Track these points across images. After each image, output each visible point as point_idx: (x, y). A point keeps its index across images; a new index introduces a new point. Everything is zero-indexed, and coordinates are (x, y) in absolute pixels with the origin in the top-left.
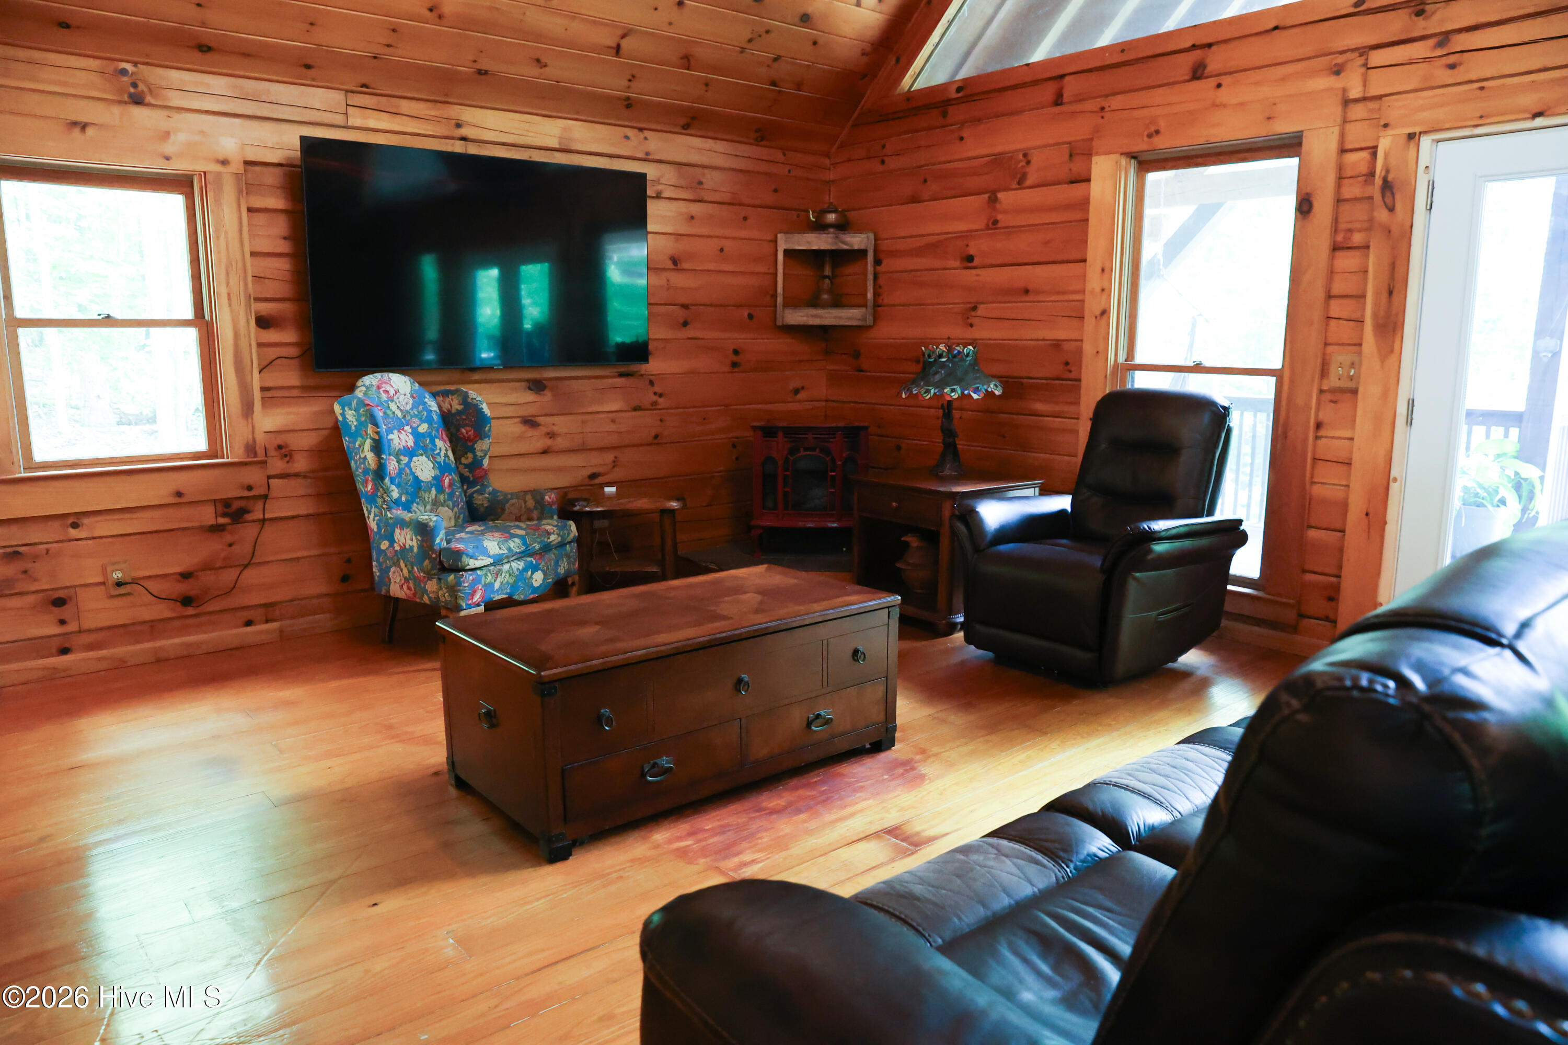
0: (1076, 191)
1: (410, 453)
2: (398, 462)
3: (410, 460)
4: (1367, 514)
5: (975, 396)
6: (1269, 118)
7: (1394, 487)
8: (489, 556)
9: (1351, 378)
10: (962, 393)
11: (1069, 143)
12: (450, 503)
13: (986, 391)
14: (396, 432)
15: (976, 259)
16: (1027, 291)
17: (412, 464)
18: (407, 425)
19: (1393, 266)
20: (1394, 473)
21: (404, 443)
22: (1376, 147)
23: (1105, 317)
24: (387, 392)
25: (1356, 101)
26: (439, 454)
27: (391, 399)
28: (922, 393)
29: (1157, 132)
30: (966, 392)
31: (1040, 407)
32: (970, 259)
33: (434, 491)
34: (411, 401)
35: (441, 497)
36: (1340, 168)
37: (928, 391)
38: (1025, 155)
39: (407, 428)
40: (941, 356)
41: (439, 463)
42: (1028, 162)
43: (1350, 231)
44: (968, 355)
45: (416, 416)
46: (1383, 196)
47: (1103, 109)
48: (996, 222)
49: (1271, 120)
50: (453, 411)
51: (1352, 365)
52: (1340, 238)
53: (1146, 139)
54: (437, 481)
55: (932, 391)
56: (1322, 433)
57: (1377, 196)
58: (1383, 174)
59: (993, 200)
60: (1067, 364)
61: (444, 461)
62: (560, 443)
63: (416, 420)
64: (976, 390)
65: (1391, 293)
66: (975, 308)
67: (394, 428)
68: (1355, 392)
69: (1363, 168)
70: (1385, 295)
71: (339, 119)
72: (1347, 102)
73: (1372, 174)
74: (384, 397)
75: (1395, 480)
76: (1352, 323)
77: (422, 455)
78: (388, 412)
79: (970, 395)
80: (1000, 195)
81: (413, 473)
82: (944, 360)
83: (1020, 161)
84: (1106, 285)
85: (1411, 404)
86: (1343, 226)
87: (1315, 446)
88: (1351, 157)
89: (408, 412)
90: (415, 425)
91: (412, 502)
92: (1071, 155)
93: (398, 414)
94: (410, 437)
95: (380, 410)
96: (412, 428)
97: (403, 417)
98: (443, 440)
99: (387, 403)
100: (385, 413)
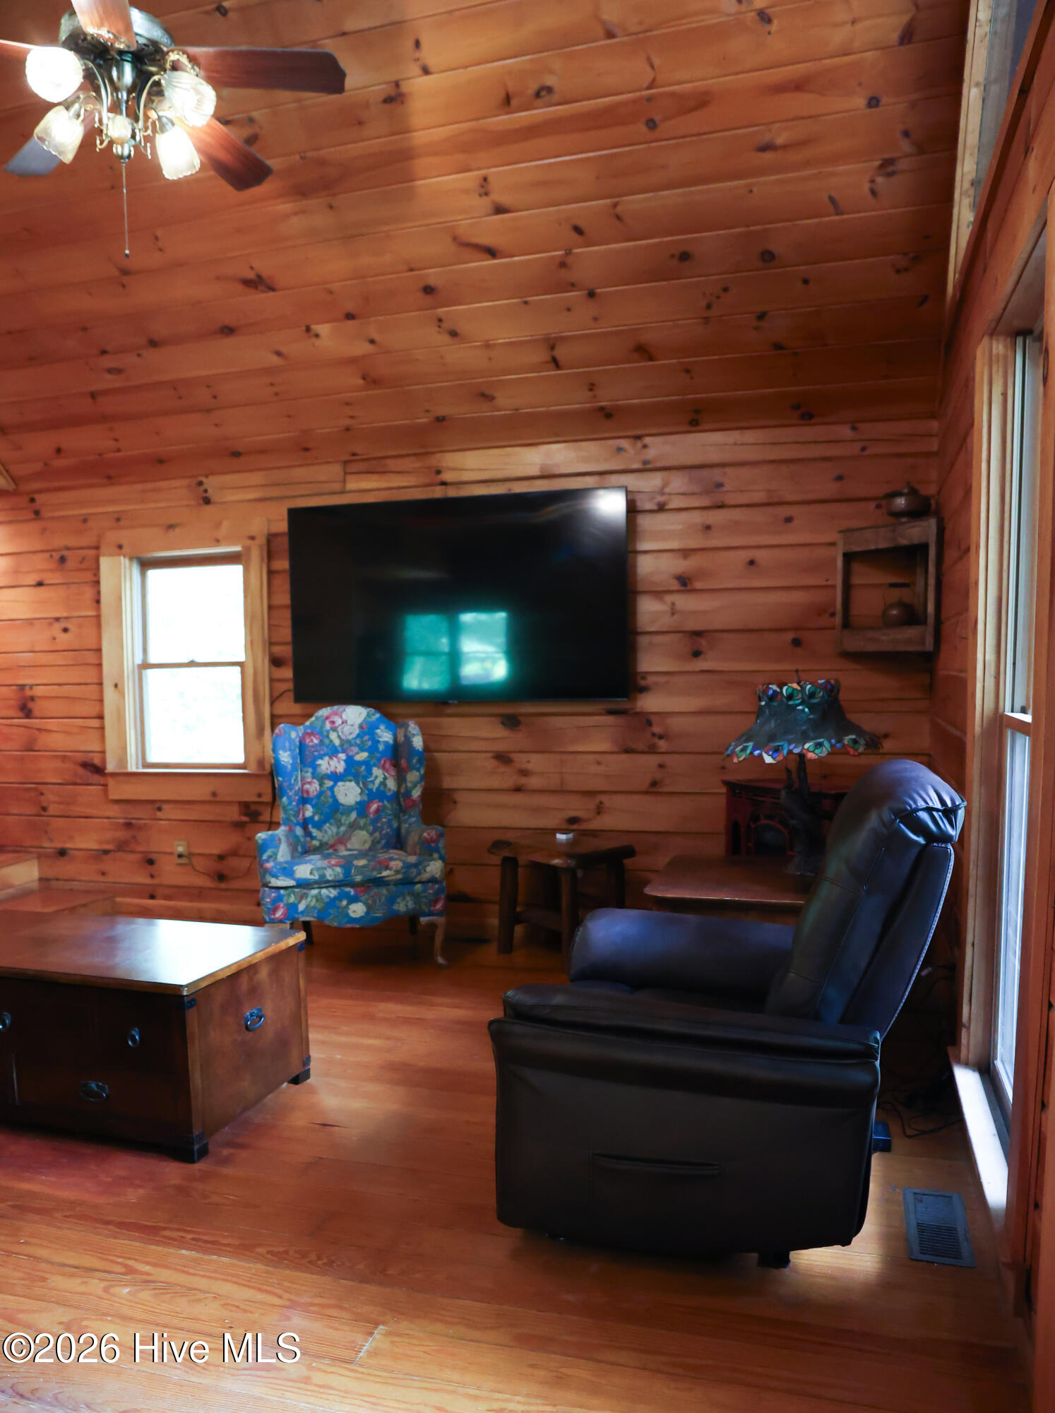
1: (336, 777)
2: (321, 785)
3: (335, 784)
5: (768, 759)
12: (371, 828)
14: (327, 758)
17: (336, 789)
18: (342, 752)
21: (332, 769)
24: (333, 722)
26: (373, 782)
27: (334, 729)
33: (354, 815)
34: (357, 731)
35: (362, 822)
39: (342, 756)
41: (370, 790)
45: (356, 745)
54: (362, 808)
61: (378, 789)
62: (534, 782)
63: (355, 749)
67: (325, 755)
71: (337, 487)
74: (328, 726)
77: (350, 781)
78: (327, 741)
79: (760, 756)
81: (334, 796)
89: (348, 741)
90: (351, 753)
91: (325, 822)
93: (337, 742)
94: (343, 763)
95: (316, 738)
96: (347, 755)
97: (342, 745)
98: (384, 768)
99: (328, 732)
100: (321, 741)
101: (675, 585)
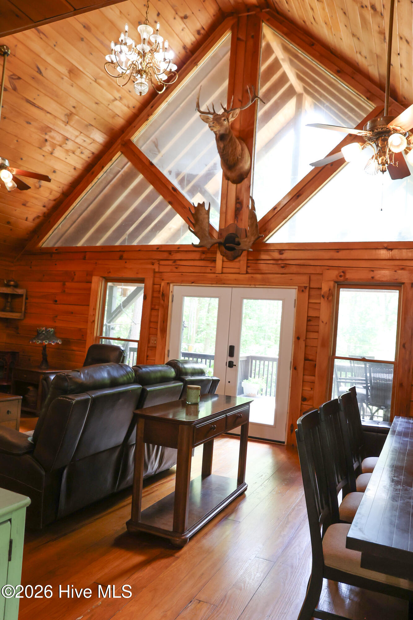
0: (87, 285)
5: (53, 344)
6: (137, 273)
9: (155, 344)
10: (49, 342)
11: (86, 271)
13: (57, 342)
15: (58, 301)
16: (72, 313)
19: (164, 316)
22: (161, 285)
23: (94, 323)
25: (157, 272)
28: (36, 342)
29: (110, 272)
30: (50, 342)
31: (74, 348)
32: (56, 301)
36: (153, 288)
37: (38, 342)
38: (74, 273)
40: (43, 331)
42: (75, 275)
43: (155, 305)
44: (51, 331)
47: (96, 263)
48: (64, 291)
51: (155, 340)
52: (153, 307)
53: (107, 274)
55: (40, 342)
56: (148, 358)
57: (161, 297)
58: (162, 291)
59: (64, 285)
60: (83, 336)
64: (53, 342)
65: (164, 322)
66: (56, 317)
68: (155, 347)
69: (158, 289)
70: (162, 323)
72: (155, 272)
73: (160, 291)
76: (155, 329)
80: (67, 283)
84: (94, 313)
85: (169, 351)
86: (153, 304)
87: (146, 362)
88: (156, 286)
92: (87, 275)
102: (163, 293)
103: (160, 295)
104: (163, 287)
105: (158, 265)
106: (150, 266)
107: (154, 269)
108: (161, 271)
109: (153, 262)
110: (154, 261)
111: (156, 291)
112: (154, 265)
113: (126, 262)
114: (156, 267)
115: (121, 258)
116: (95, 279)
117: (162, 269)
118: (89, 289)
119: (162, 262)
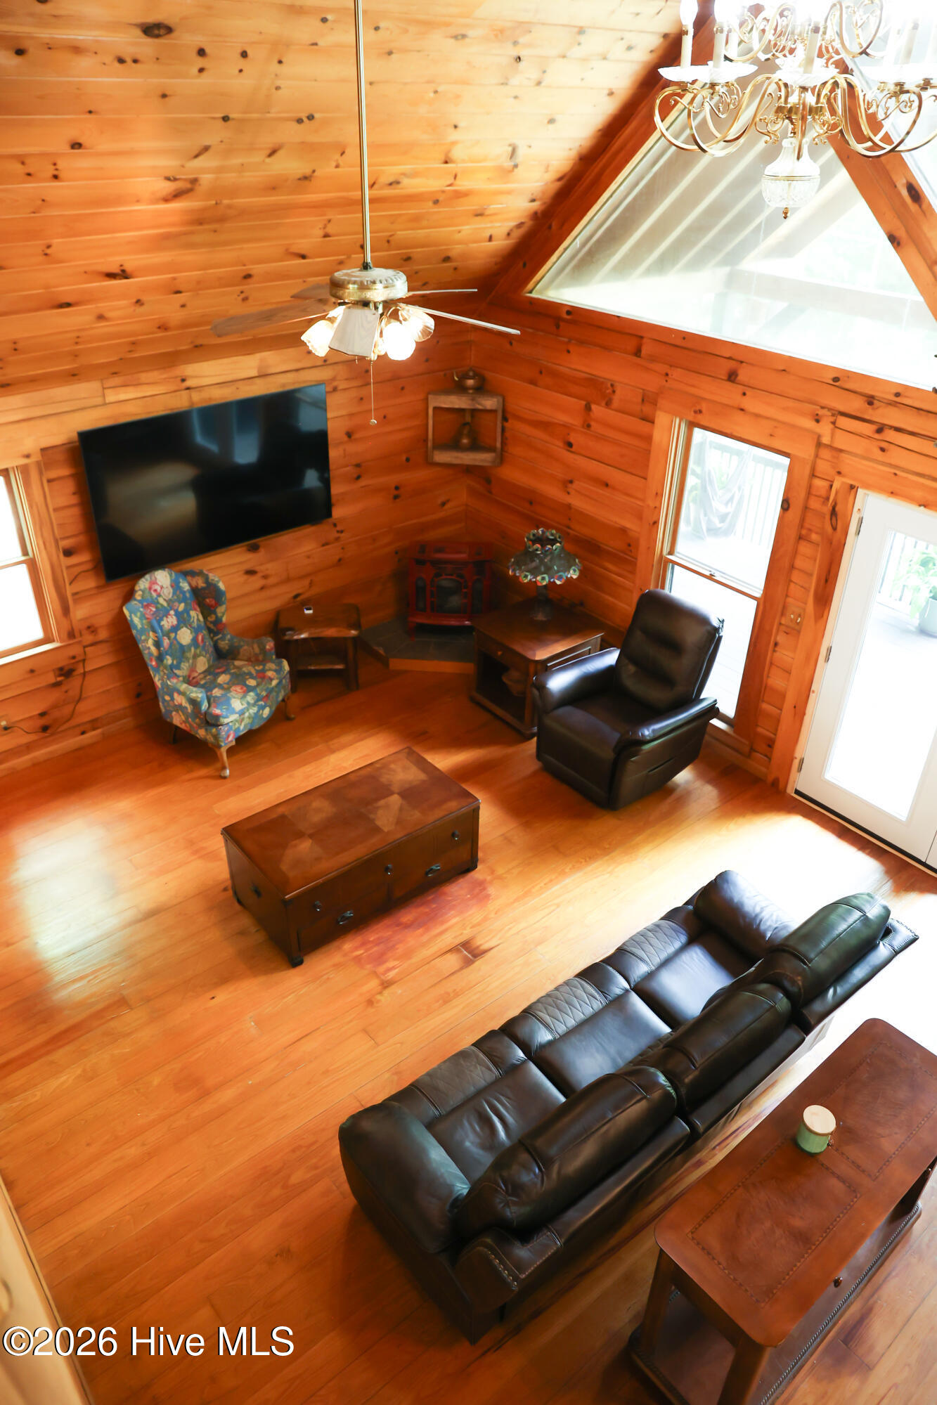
0: (642, 427)
1: (175, 629)
2: (169, 639)
3: (176, 634)
4: (795, 707)
5: (558, 582)
6: (771, 435)
7: (812, 696)
8: (236, 713)
9: (798, 624)
10: (549, 581)
11: (644, 390)
12: (204, 653)
13: (567, 577)
14: (165, 618)
15: (574, 447)
16: (607, 485)
17: (178, 637)
18: (171, 610)
19: (830, 566)
20: (813, 688)
21: (170, 624)
22: (833, 482)
23: (656, 525)
24: (155, 591)
25: (826, 446)
26: (193, 621)
27: (159, 595)
28: (523, 576)
29: (700, 412)
30: (552, 580)
31: (610, 566)
32: (570, 445)
33: (193, 649)
34: (171, 590)
35: (198, 651)
36: (810, 487)
37: (526, 576)
38: (612, 385)
39: (172, 612)
40: (537, 550)
41: (194, 628)
42: (614, 392)
43: (810, 530)
44: (556, 549)
45: (176, 600)
46: (831, 519)
47: (667, 374)
48: (589, 426)
49: (772, 437)
50: (200, 587)
51: (800, 616)
52: (804, 532)
53: (692, 413)
54: (195, 640)
55: (529, 577)
56: (776, 649)
57: (828, 517)
58: (833, 504)
59: (588, 408)
60: (629, 545)
61: (197, 624)
62: (271, 581)
63: (176, 604)
64: (560, 578)
65: (826, 581)
66: (571, 482)
67: (163, 616)
68: (799, 632)
69: (823, 493)
70: (823, 581)
71: (99, 400)
72: (819, 444)
73: (828, 499)
74: (154, 595)
75: (813, 692)
76: (803, 589)
77: (182, 627)
78: (159, 606)
79: (554, 582)
80: (594, 407)
81: (179, 643)
82: (539, 552)
83: (608, 389)
84: (657, 505)
85: (829, 650)
86: (807, 525)
87: (772, 655)
88: (817, 482)
89: (170, 600)
90: (176, 608)
91: (180, 663)
92: (643, 400)
93: (165, 604)
94: (174, 617)
95: (153, 607)
96: (174, 611)
97: (168, 605)
98: (195, 610)
99: (156, 599)
100: (157, 608)
101: (346, 438)
102: (837, 509)
103: (827, 510)
104: (837, 493)
105: (832, 426)
106: (809, 424)
107: (819, 436)
108: (837, 445)
109: (817, 415)
110: (821, 412)
111: (816, 496)
112: (820, 423)
113: (744, 394)
114: (825, 430)
115: (732, 377)
116: (661, 418)
117: (841, 441)
118: (648, 439)
119: (843, 422)
